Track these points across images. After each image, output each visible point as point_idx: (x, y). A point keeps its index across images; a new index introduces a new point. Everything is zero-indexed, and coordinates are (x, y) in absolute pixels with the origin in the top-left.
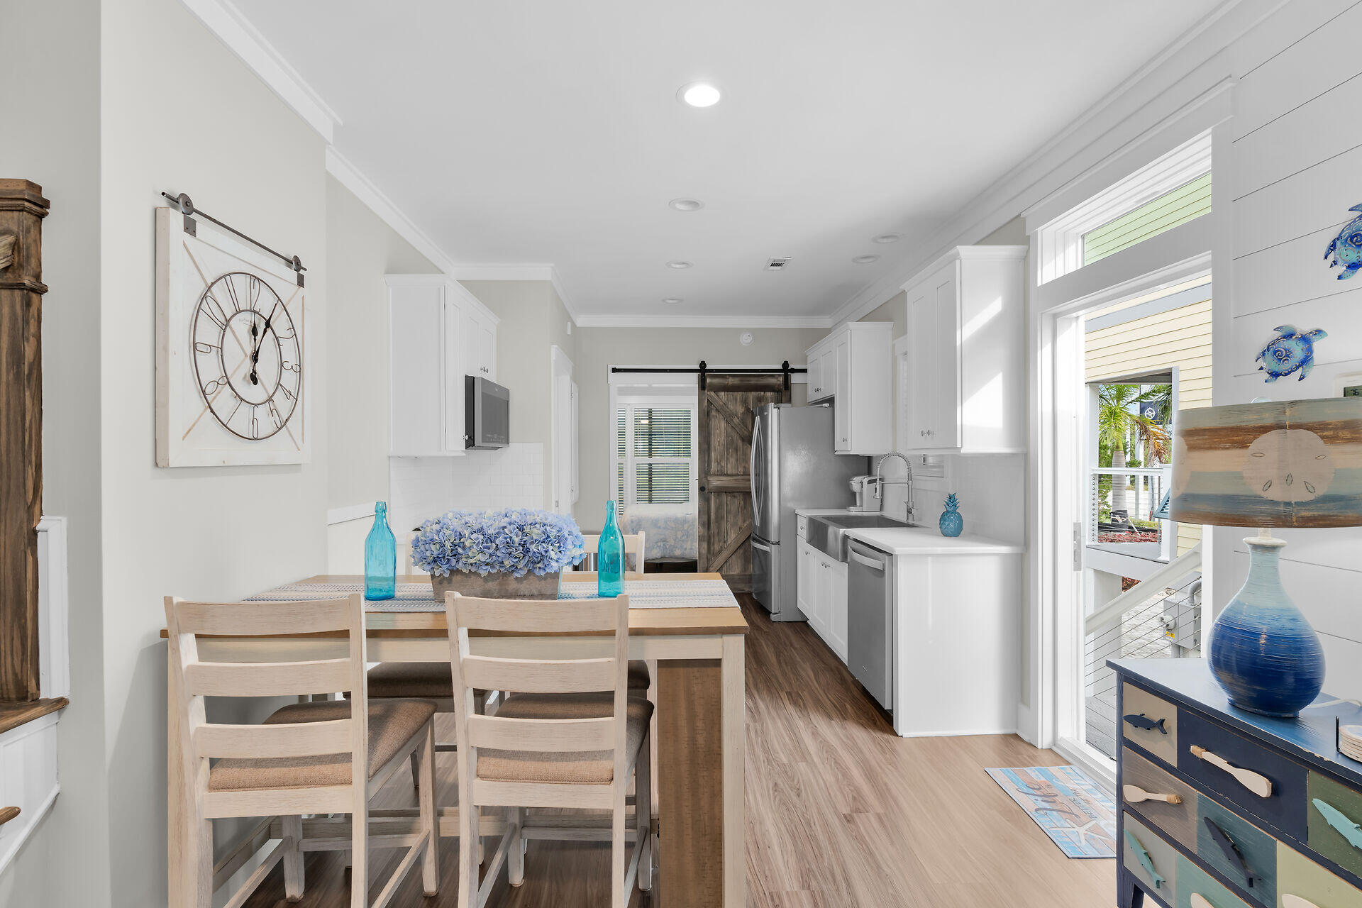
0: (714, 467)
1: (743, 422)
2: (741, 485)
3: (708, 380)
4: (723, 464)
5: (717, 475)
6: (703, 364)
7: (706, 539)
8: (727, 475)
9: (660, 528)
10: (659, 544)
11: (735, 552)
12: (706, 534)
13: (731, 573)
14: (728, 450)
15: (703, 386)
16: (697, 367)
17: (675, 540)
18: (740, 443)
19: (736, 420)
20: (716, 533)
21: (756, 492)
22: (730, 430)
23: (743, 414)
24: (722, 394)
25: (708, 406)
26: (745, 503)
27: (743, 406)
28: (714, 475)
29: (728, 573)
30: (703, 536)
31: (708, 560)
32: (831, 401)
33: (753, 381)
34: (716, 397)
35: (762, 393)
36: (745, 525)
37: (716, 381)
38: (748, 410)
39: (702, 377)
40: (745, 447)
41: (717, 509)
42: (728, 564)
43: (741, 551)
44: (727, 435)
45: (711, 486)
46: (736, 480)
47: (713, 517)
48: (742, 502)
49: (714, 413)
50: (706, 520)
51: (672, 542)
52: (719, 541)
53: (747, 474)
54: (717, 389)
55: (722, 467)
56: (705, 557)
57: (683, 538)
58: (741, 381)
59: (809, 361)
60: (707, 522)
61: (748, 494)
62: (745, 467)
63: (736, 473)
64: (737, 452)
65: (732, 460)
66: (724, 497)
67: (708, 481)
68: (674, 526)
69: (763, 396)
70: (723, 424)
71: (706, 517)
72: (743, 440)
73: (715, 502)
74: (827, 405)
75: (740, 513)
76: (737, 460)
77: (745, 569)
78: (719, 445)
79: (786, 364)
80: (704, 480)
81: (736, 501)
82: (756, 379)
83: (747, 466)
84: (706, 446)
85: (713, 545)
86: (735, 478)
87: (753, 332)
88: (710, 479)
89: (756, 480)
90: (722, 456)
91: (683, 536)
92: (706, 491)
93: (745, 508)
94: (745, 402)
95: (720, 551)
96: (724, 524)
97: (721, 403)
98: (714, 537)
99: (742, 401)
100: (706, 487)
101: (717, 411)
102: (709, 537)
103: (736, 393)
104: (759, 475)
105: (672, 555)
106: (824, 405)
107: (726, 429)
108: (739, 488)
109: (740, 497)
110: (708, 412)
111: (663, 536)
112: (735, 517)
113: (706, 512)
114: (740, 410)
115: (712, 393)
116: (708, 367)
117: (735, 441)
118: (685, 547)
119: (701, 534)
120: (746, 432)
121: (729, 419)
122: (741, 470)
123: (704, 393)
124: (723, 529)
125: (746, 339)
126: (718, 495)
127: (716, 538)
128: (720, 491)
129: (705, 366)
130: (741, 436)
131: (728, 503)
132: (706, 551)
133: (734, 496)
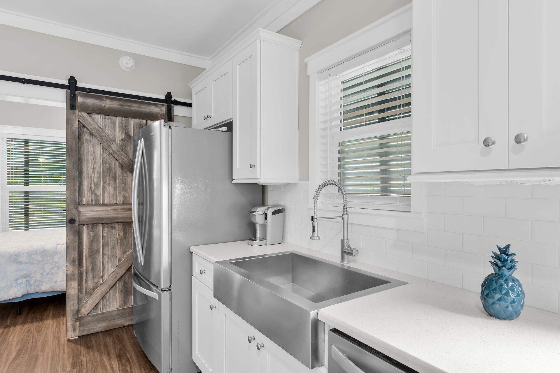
0: (87, 197)
1: (123, 148)
2: (120, 215)
3: (80, 99)
4: (99, 193)
5: (92, 205)
6: (72, 81)
7: (77, 277)
8: (103, 205)
9: (21, 263)
10: (20, 281)
11: (114, 285)
12: (76, 272)
13: (108, 310)
14: (104, 178)
15: (72, 105)
16: (66, 83)
17: (42, 274)
18: (119, 171)
19: (114, 147)
20: (90, 268)
21: (139, 221)
22: (106, 156)
23: (123, 140)
24: (97, 117)
25: (79, 128)
26: (125, 234)
27: (122, 131)
28: (88, 205)
29: (105, 311)
30: (73, 275)
31: (79, 300)
32: (229, 126)
33: (135, 107)
34: (90, 119)
35: (144, 121)
36: (125, 256)
37: (90, 102)
38: (128, 137)
39: (71, 95)
40: (125, 175)
41: (92, 242)
42: (105, 300)
43: (120, 284)
44: (103, 162)
45: (82, 218)
46: (114, 210)
47: (86, 251)
48: (122, 233)
49: (87, 137)
50: (76, 255)
51: (38, 277)
52: (94, 277)
53: (127, 203)
54: (91, 111)
55: (97, 196)
56: (76, 297)
57: (53, 271)
58: (121, 105)
59: (193, 96)
60: (77, 258)
61: (128, 224)
62: (125, 197)
63: (115, 202)
64: (116, 181)
65: (110, 189)
66: (100, 229)
67: (80, 212)
68: (40, 259)
69: (146, 124)
70: (98, 150)
71: (77, 252)
72: (123, 168)
73: (89, 235)
74: (225, 129)
75: (119, 245)
76: (115, 189)
77: (125, 303)
78: (93, 172)
79: (169, 95)
80: (74, 211)
81: (114, 232)
82: (138, 105)
83: (127, 195)
84: (76, 174)
85: (87, 282)
86: (113, 207)
87: (135, 57)
88: (81, 209)
89: (139, 209)
90: (97, 186)
91: (53, 268)
92: (77, 224)
93: (125, 238)
94: (125, 129)
95: (94, 289)
96: (99, 258)
97: (96, 126)
98: (87, 273)
99: (122, 127)
100: (77, 219)
101: (91, 134)
102: (81, 275)
103: (115, 118)
104: (143, 204)
105: (38, 291)
106: (221, 129)
107: (102, 155)
108: (118, 218)
109: (120, 228)
110: (80, 137)
111: (25, 272)
112: (113, 249)
113: (77, 247)
114: (120, 136)
115: (85, 115)
116: (79, 85)
117: (113, 169)
118: (55, 280)
119: (69, 273)
120: (126, 160)
121: (105, 145)
122: (120, 199)
123: (74, 113)
124: (99, 264)
125: (126, 63)
126: (92, 227)
127: (90, 275)
128: (94, 223)
129: (76, 82)
130: (119, 163)
131: (105, 235)
132: (77, 291)
133: (112, 227)
